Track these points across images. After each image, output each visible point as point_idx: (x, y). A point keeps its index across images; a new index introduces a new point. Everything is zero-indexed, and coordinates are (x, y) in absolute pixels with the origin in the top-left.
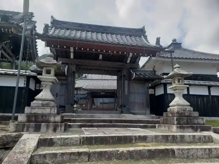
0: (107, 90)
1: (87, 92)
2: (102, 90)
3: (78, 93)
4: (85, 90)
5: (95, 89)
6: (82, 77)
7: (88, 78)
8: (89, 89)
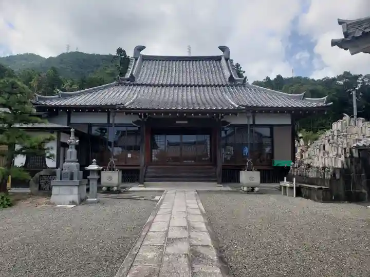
0: (197, 112)
1: (136, 118)
2: (182, 112)
3: (111, 122)
4: (127, 111)
5: (159, 109)
6: (124, 80)
7: (138, 81)
8: (142, 109)
